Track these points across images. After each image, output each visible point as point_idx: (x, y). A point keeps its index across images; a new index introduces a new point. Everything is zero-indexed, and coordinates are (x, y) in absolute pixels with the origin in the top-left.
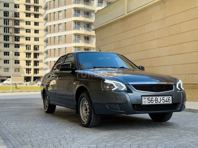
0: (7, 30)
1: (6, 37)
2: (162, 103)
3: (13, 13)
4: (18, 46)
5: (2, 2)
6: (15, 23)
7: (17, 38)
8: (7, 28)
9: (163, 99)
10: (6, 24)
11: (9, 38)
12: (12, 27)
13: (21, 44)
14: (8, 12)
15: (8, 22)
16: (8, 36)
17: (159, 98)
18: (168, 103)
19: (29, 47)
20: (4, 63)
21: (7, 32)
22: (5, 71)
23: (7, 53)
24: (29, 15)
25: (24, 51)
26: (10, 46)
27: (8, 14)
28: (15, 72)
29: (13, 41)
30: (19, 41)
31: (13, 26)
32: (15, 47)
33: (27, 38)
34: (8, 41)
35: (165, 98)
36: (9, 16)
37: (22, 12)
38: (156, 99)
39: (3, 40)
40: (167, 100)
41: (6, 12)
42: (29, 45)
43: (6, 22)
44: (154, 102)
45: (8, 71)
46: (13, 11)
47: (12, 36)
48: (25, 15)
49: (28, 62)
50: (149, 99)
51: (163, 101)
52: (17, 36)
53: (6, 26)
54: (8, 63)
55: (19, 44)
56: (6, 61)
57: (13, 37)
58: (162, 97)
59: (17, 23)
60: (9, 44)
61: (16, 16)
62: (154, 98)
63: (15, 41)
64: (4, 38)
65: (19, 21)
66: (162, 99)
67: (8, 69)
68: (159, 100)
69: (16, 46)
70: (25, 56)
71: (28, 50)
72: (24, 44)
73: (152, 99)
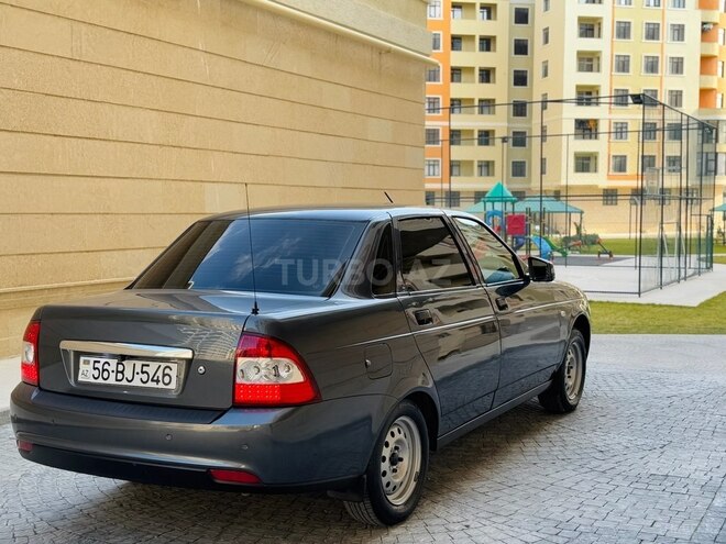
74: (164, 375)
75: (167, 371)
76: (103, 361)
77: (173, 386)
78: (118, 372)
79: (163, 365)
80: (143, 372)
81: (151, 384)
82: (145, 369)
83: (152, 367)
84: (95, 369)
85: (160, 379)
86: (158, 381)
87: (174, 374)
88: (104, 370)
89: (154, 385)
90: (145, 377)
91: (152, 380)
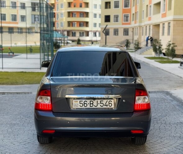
74: (109, 104)
75: (110, 102)
76: (84, 101)
77: (113, 107)
78: (90, 104)
79: (109, 100)
80: (101, 103)
81: (104, 107)
82: (101, 102)
83: (104, 102)
84: (80, 103)
85: (108, 105)
86: (107, 106)
87: (113, 103)
88: (84, 104)
89: (106, 107)
90: (102, 105)
91: (105, 105)
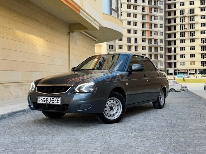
0: (183, 27)
1: (182, 33)
2: (51, 103)
3: (188, 11)
4: (193, 40)
5: (179, 2)
6: (190, 19)
7: (192, 33)
8: (183, 25)
9: (53, 99)
10: (182, 22)
11: (184, 34)
12: (187, 24)
13: (196, 38)
14: (184, 10)
15: (184, 19)
16: (184, 32)
17: (49, 98)
18: (57, 103)
19: (204, 40)
20: (181, 57)
21: (183, 29)
22: (182, 65)
23: (183, 48)
24: (204, 9)
25: (199, 45)
26: (186, 41)
27: (184, 12)
28: (191, 65)
29: (188, 37)
30: (194, 35)
31: (188, 22)
32: (191, 42)
33: (202, 32)
34: (184, 37)
35: (55, 99)
36: (185, 14)
37: (197, 8)
38: (47, 99)
39: (180, 36)
40: (56, 100)
41: (182, 10)
42: (203, 39)
43: (182, 19)
44: (46, 101)
45: (184, 65)
46: (188, 8)
47: (187, 31)
48: (200, 9)
49: (203, 55)
50: (42, 99)
51: (52, 101)
52: (193, 32)
53: (181, 24)
54: (184, 57)
55: (194, 39)
56: (183, 55)
57: (188, 33)
58: (51, 98)
59: (192, 19)
60: (184, 40)
61: (191, 12)
62: (45, 98)
63: (191, 36)
64: (181, 34)
65: (194, 16)
66: (51, 99)
67: (184, 62)
68: (49, 101)
69: (192, 40)
70: (201, 49)
71: (203, 43)
72: (199, 38)
73: (44, 99)
